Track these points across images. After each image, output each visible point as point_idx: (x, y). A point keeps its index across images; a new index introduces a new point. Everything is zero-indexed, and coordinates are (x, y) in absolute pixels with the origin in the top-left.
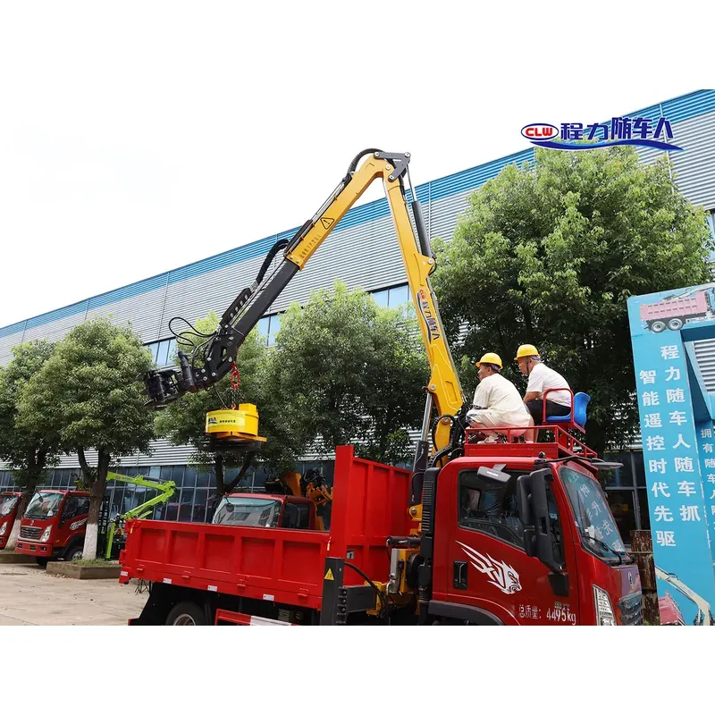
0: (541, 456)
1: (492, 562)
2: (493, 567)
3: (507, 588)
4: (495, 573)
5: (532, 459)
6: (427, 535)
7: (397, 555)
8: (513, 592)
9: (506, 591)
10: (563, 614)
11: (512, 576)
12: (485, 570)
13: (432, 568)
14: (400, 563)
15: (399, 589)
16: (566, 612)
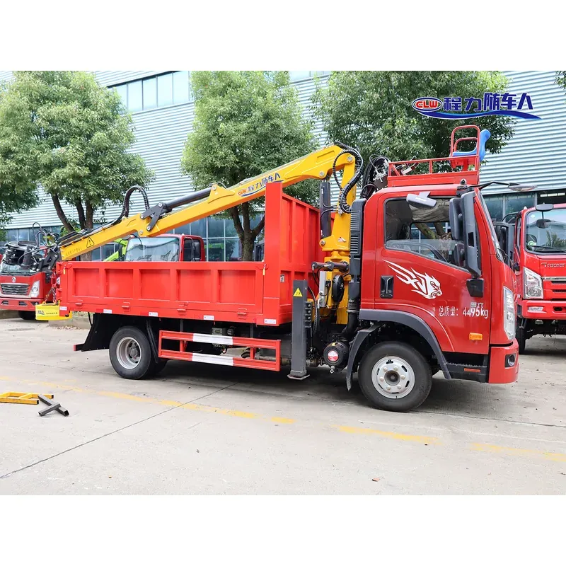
0: (463, 183)
1: (416, 275)
2: (417, 278)
3: (429, 294)
4: (419, 283)
5: (455, 186)
6: (355, 257)
7: (324, 277)
8: (434, 297)
9: (428, 297)
10: (477, 311)
11: (434, 285)
12: (410, 282)
13: (360, 284)
14: (327, 282)
15: (327, 304)
16: (480, 309)
